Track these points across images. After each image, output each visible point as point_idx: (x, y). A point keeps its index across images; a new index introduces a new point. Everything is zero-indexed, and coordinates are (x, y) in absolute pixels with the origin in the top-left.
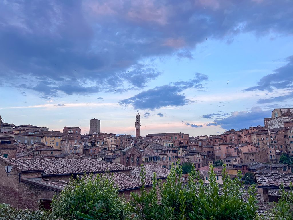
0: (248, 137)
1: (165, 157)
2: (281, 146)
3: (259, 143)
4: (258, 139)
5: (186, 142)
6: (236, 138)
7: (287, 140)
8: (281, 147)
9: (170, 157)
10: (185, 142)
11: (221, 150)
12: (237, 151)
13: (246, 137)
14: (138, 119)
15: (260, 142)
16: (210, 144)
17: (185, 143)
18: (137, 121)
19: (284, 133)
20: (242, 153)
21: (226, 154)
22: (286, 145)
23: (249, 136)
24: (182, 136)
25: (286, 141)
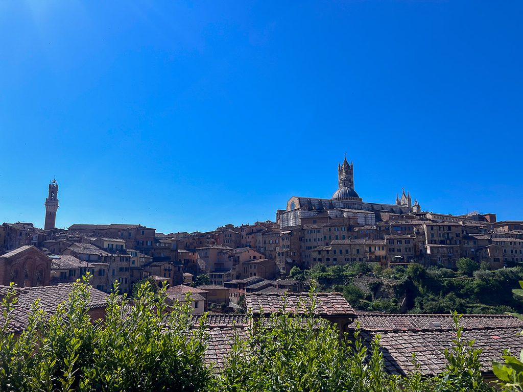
0: (251, 237)
1: (104, 270)
2: (294, 253)
3: (265, 247)
4: (265, 241)
5: (149, 243)
6: (234, 239)
7: (303, 244)
8: (294, 255)
9: (114, 270)
10: (147, 242)
11: (208, 257)
12: (232, 260)
13: (249, 237)
14: (52, 192)
15: (266, 245)
16: (191, 246)
17: (147, 244)
18: (50, 196)
19: (300, 233)
20: (241, 263)
21: (215, 264)
22: (301, 252)
23: (253, 235)
24: (143, 232)
25: (301, 246)
